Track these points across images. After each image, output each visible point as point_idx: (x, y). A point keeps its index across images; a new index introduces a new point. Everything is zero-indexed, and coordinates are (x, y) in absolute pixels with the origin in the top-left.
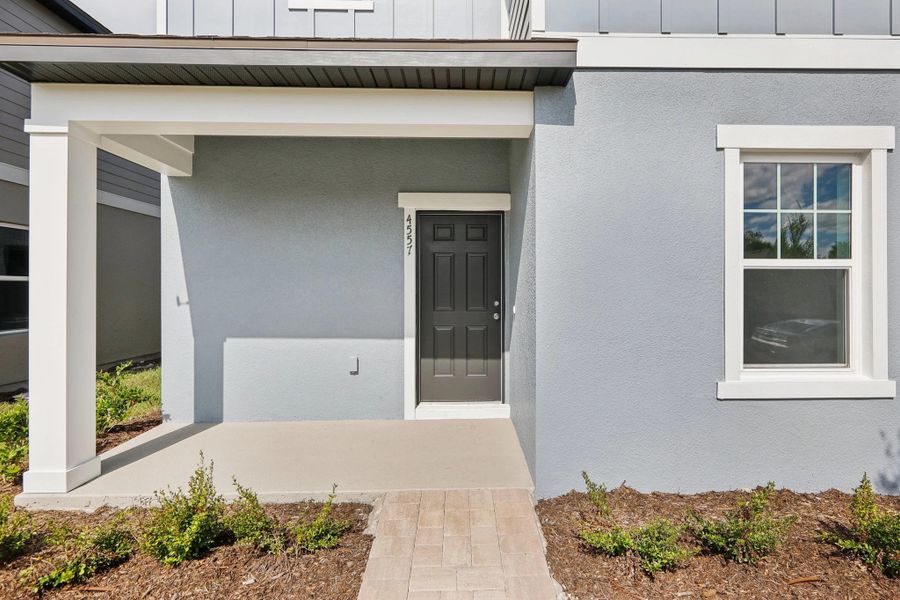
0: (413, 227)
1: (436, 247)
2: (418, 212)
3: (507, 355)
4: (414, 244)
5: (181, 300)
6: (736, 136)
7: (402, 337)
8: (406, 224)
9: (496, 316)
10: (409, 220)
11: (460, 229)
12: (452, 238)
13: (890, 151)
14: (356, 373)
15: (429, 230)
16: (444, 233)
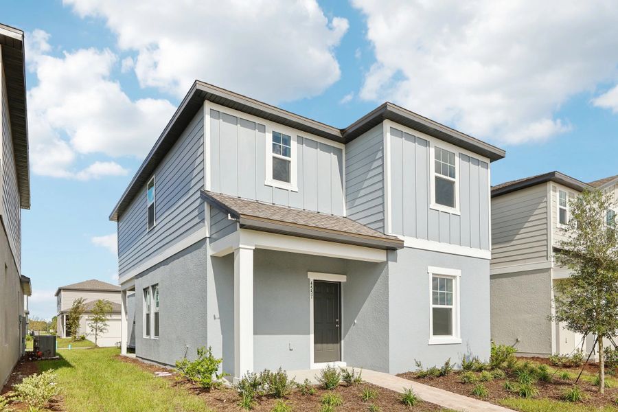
0: (313, 287)
2: (314, 281)
3: (342, 342)
4: (313, 294)
5: (216, 317)
6: (431, 270)
7: (309, 334)
9: (337, 325)
10: (312, 284)
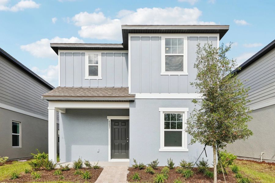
0: (110, 123)
1: (115, 127)
2: (111, 120)
4: (110, 126)
6: (162, 110)
7: (108, 145)
8: (109, 122)
9: (128, 141)
10: (109, 121)
11: (120, 123)
12: (118, 125)
13: (188, 112)
14: (99, 152)
15: (113, 123)
16: (117, 124)
